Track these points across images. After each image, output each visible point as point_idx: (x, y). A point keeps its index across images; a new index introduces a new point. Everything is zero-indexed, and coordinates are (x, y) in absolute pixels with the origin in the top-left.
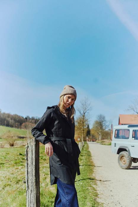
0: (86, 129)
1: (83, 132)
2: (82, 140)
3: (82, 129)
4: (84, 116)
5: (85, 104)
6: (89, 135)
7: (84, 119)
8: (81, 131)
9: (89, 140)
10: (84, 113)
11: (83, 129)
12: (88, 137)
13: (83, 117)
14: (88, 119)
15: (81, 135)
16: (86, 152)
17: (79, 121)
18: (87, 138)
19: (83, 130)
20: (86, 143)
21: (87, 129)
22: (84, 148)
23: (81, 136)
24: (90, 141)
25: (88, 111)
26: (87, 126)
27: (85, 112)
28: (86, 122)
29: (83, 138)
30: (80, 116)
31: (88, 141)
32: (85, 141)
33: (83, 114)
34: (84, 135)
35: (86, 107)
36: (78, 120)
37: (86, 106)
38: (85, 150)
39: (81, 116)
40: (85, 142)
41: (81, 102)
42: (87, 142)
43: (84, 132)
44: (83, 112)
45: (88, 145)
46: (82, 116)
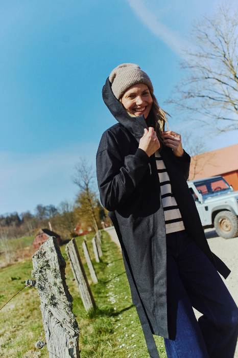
0: (96, 209)
1: (93, 215)
2: (96, 228)
3: (90, 212)
4: (87, 189)
5: (83, 169)
6: (104, 217)
7: (89, 194)
8: (90, 215)
9: (107, 225)
10: (87, 185)
11: (92, 210)
12: (104, 221)
13: (86, 192)
14: (95, 193)
15: (92, 221)
16: (109, 245)
17: (81, 200)
18: (103, 223)
19: (93, 213)
20: (104, 231)
21: (99, 209)
22: (103, 240)
23: (91, 223)
24: (109, 226)
25: (91, 180)
26: (96, 204)
27: (88, 183)
28: (93, 197)
29: (96, 225)
30: (81, 190)
31: (106, 227)
32: (100, 228)
33: (86, 187)
34: (96, 219)
35: (88, 174)
36: (79, 198)
37: (87, 172)
38: (105, 242)
39: (83, 190)
40: (102, 230)
41: (76, 168)
42: (105, 229)
43: (95, 214)
44: (84, 183)
45: (107, 234)
46: (85, 190)
